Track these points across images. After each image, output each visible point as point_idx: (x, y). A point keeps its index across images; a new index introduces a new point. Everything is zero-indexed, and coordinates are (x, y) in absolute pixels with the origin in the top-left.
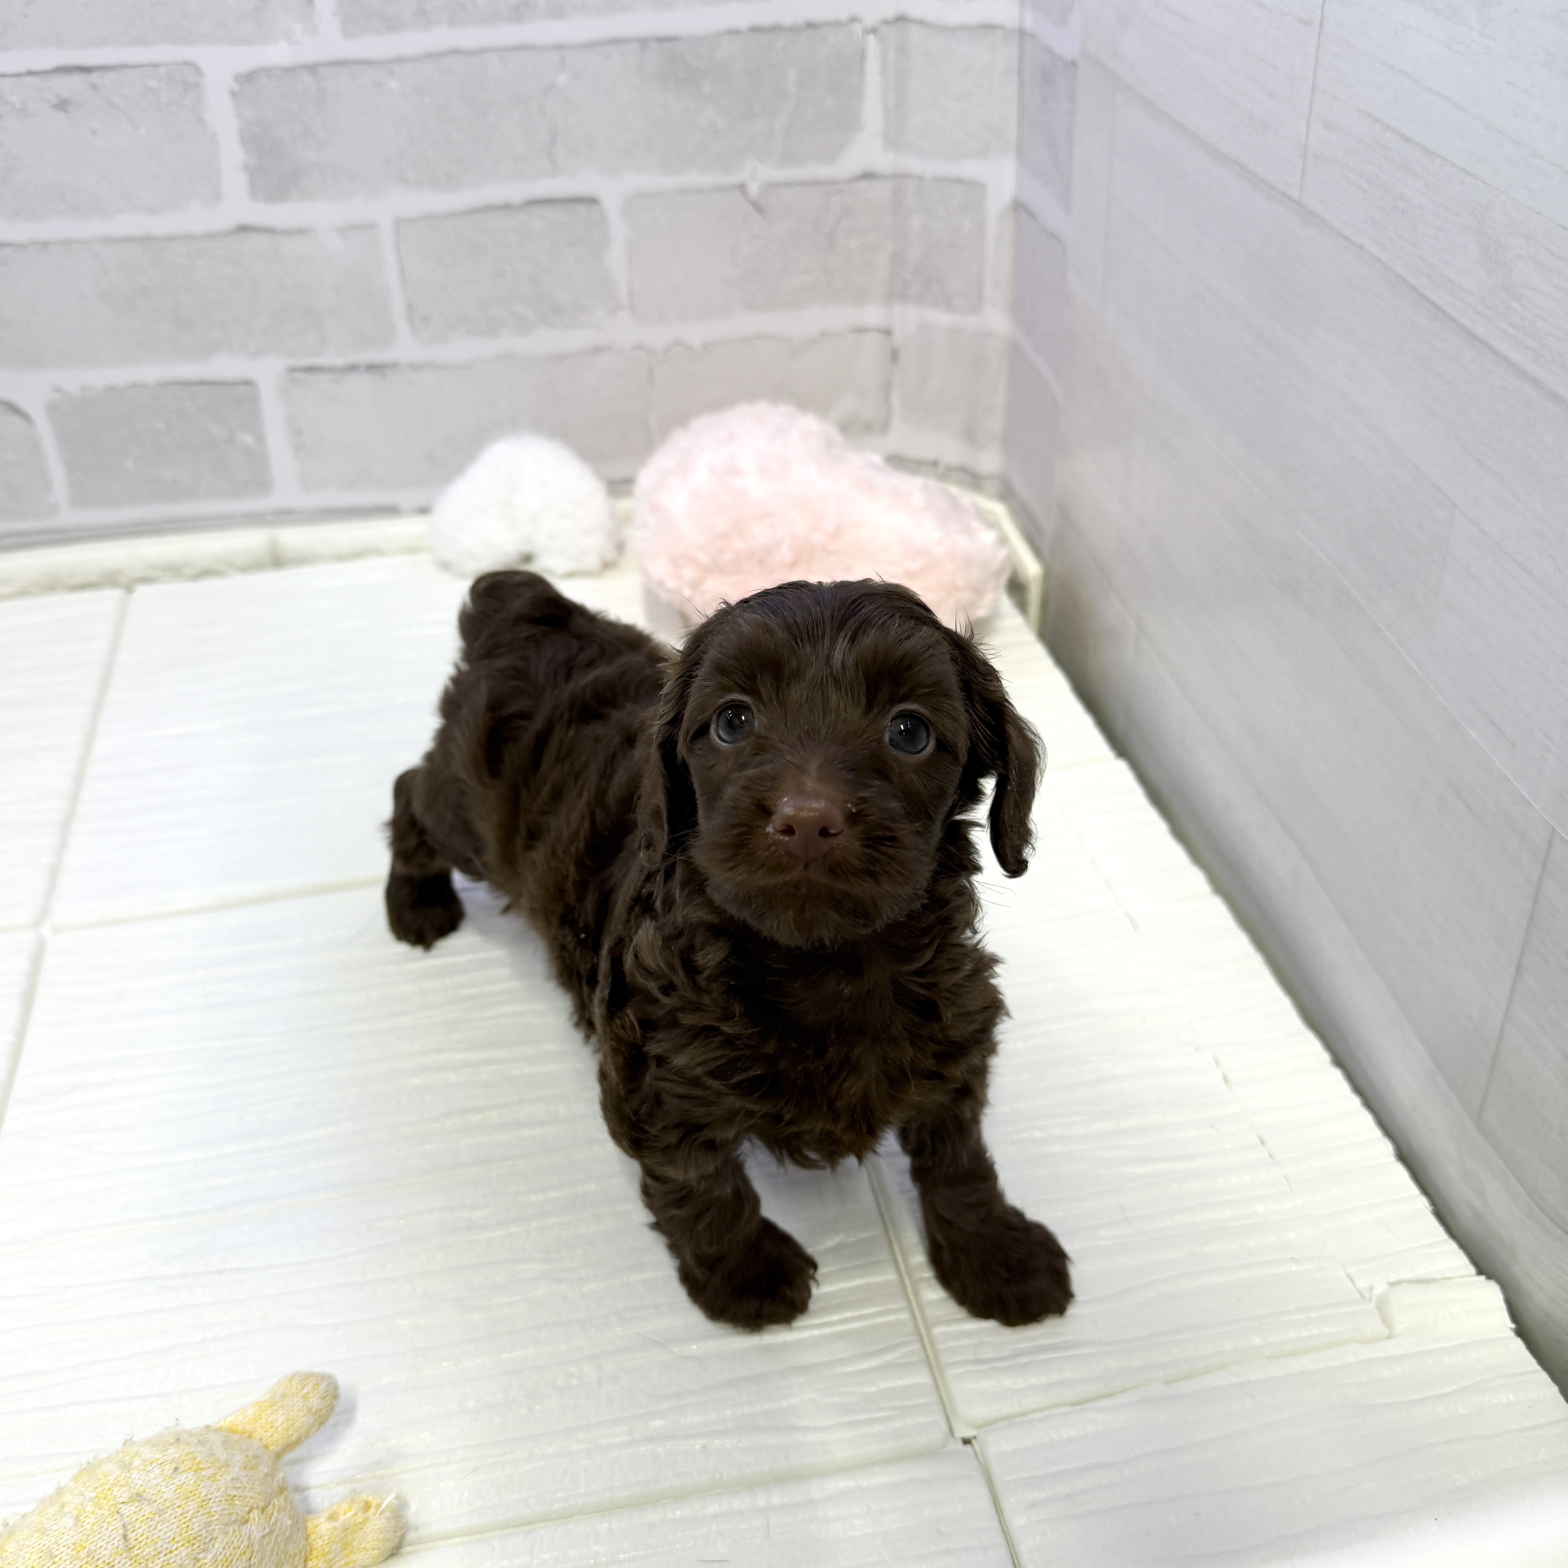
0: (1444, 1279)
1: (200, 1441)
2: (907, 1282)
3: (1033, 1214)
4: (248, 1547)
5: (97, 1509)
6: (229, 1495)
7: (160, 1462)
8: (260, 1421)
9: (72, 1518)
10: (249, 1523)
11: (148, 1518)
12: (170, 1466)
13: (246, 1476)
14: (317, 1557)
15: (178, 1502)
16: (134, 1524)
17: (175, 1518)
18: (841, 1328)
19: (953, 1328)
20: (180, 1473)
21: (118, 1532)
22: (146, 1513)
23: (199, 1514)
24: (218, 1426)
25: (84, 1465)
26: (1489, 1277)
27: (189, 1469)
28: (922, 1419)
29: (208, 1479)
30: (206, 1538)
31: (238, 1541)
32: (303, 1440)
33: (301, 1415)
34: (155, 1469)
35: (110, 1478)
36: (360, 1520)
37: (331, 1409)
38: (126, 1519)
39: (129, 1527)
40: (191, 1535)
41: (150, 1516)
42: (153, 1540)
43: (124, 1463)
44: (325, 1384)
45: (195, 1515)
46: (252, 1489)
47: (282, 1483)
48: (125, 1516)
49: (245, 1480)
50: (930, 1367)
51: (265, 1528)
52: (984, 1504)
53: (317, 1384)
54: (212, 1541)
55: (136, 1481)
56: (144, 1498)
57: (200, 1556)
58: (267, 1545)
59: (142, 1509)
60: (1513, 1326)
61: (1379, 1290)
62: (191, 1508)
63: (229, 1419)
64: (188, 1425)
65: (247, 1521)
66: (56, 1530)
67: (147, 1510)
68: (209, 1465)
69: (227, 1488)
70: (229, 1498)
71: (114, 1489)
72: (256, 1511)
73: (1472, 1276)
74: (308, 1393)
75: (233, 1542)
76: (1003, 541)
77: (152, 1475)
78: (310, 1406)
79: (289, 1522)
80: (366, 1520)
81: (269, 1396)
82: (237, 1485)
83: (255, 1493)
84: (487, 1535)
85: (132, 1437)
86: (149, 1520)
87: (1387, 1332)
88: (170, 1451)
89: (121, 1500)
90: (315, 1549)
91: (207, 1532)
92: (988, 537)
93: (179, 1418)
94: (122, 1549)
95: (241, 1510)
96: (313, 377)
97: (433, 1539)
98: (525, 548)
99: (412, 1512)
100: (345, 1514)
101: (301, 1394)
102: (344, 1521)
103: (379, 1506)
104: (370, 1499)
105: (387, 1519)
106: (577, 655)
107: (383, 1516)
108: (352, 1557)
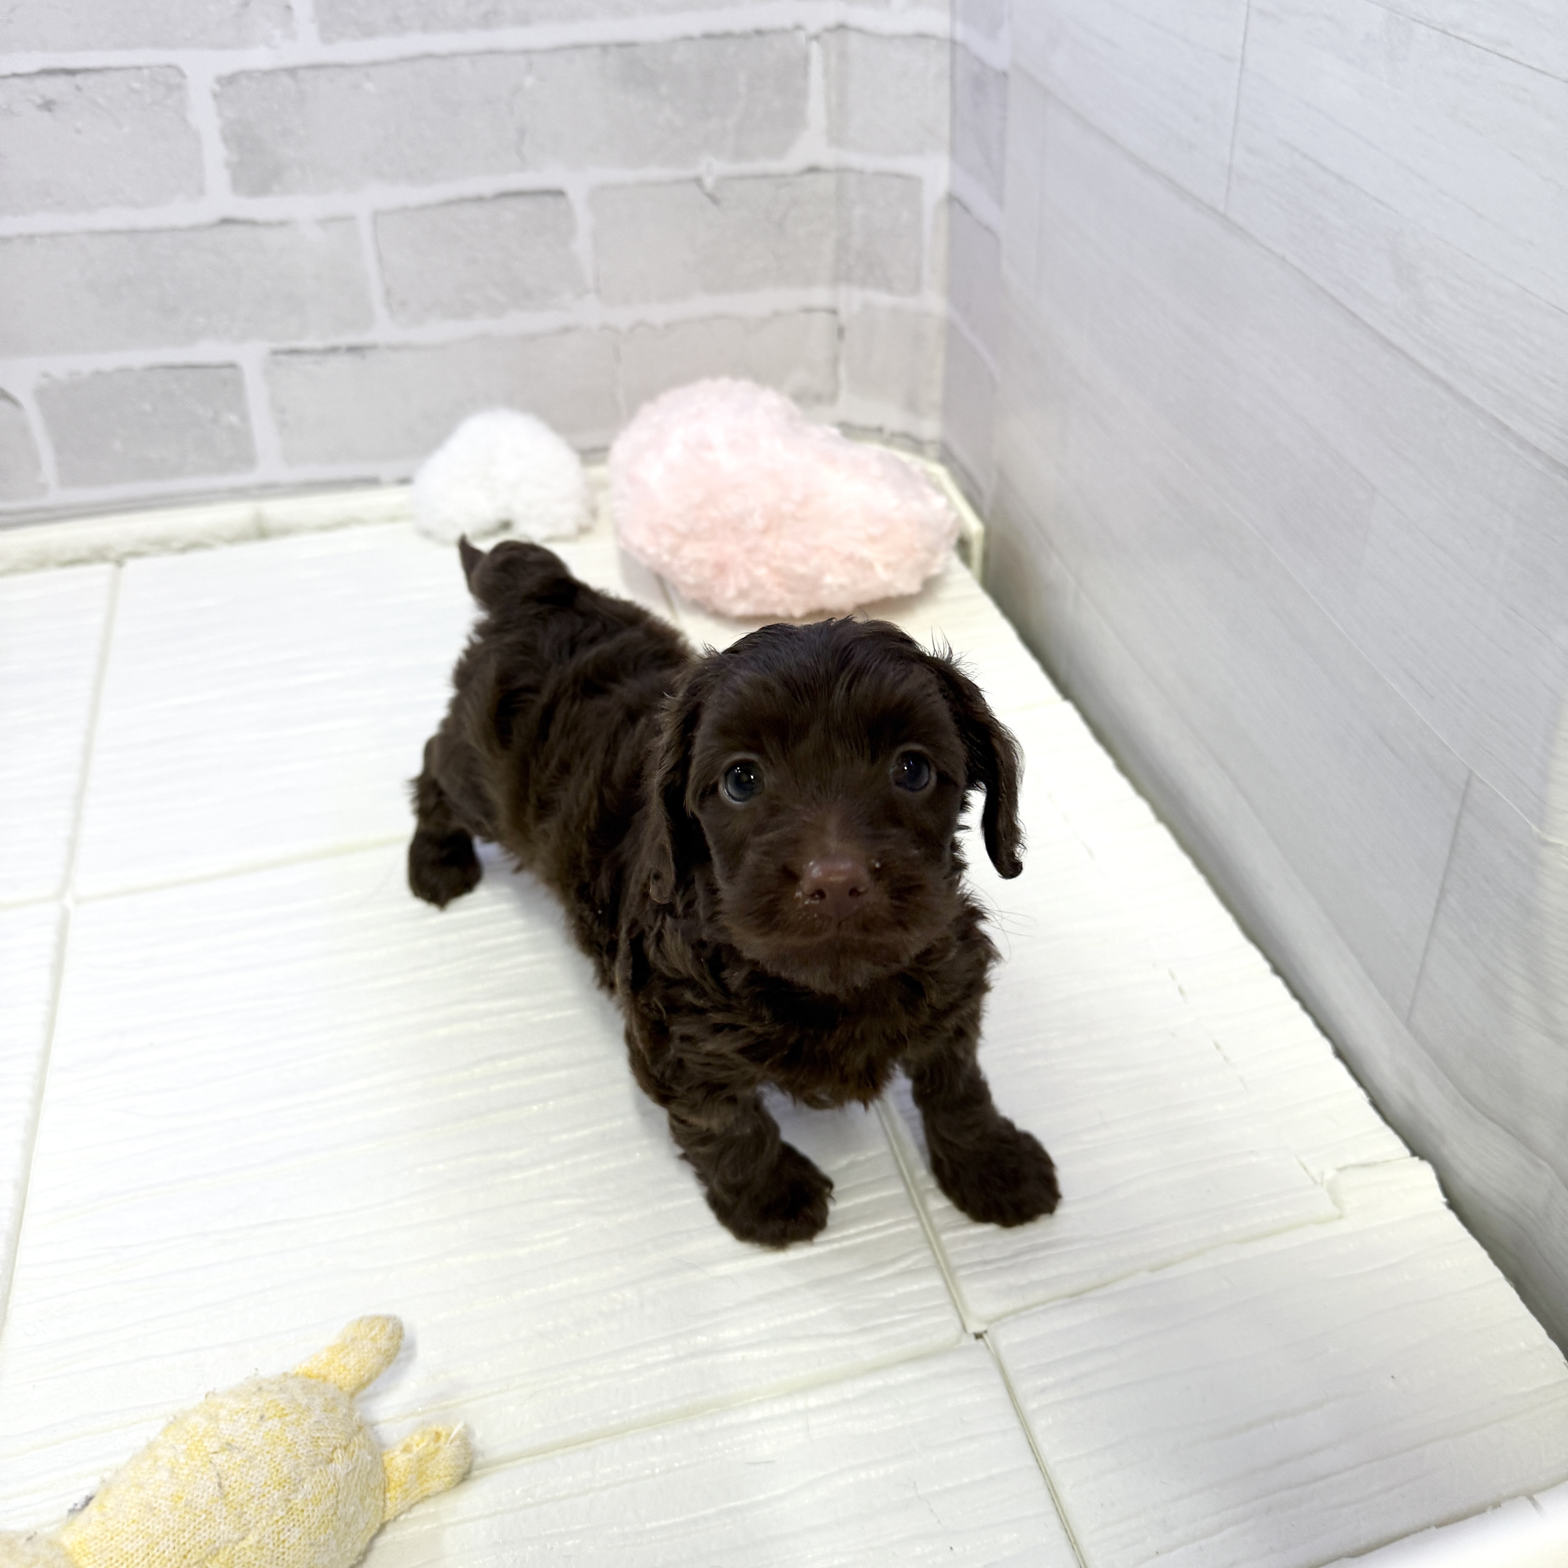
0: (1383, 1162)
1: (281, 1388)
2: (915, 1195)
4: (334, 1485)
5: (190, 1460)
6: (313, 1438)
7: (245, 1411)
8: (333, 1365)
9: (166, 1471)
10: (334, 1462)
11: (239, 1465)
12: (256, 1414)
13: (327, 1418)
14: (394, 1488)
15: (267, 1448)
16: (228, 1471)
17: (265, 1463)
18: (859, 1240)
19: (957, 1234)
20: (265, 1421)
21: (212, 1481)
22: (237, 1461)
23: (288, 1457)
24: (295, 1372)
26: (1422, 1157)
27: (275, 1415)
28: (937, 1319)
29: (293, 1423)
30: (295, 1479)
31: (325, 1480)
32: (373, 1379)
33: (371, 1355)
34: (242, 1418)
35: (198, 1430)
36: (433, 1450)
37: (397, 1348)
38: (220, 1468)
39: (223, 1475)
40: (282, 1477)
41: (242, 1463)
42: (245, 1486)
43: (211, 1415)
44: (391, 1325)
45: (284, 1459)
46: (333, 1429)
47: (360, 1421)
48: (217, 1465)
49: (327, 1422)
50: (942, 1273)
51: (348, 1465)
53: (384, 1326)
54: (302, 1482)
55: (224, 1431)
56: (234, 1446)
57: (291, 1497)
58: (351, 1481)
59: (233, 1457)
60: (1445, 1200)
61: (1329, 1175)
62: (279, 1452)
63: (304, 1365)
65: (331, 1460)
66: (152, 1484)
67: (238, 1458)
68: (292, 1410)
69: (311, 1431)
70: (314, 1440)
71: (204, 1440)
72: (339, 1451)
73: (1404, 1158)
74: (376, 1335)
75: (320, 1482)
77: (240, 1424)
78: (379, 1347)
79: (369, 1458)
80: (438, 1449)
81: (339, 1341)
82: (320, 1428)
83: (336, 1433)
86: (241, 1467)
87: (1338, 1212)
88: (254, 1400)
89: (212, 1450)
90: (393, 1480)
91: (296, 1473)
93: (258, 1368)
94: (217, 1497)
95: (325, 1451)
96: (295, 359)
97: (499, 1462)
98: (504, 516)
99: (479, 1438)
100: (418, 1445)
101: (369, 1337)
102: (418, 1452)
103: (449, 1435)
104: (440, 1429)
105: (457, 1447)
106: (581, 631)
107: (453, 1444)
108: (427, 1485)
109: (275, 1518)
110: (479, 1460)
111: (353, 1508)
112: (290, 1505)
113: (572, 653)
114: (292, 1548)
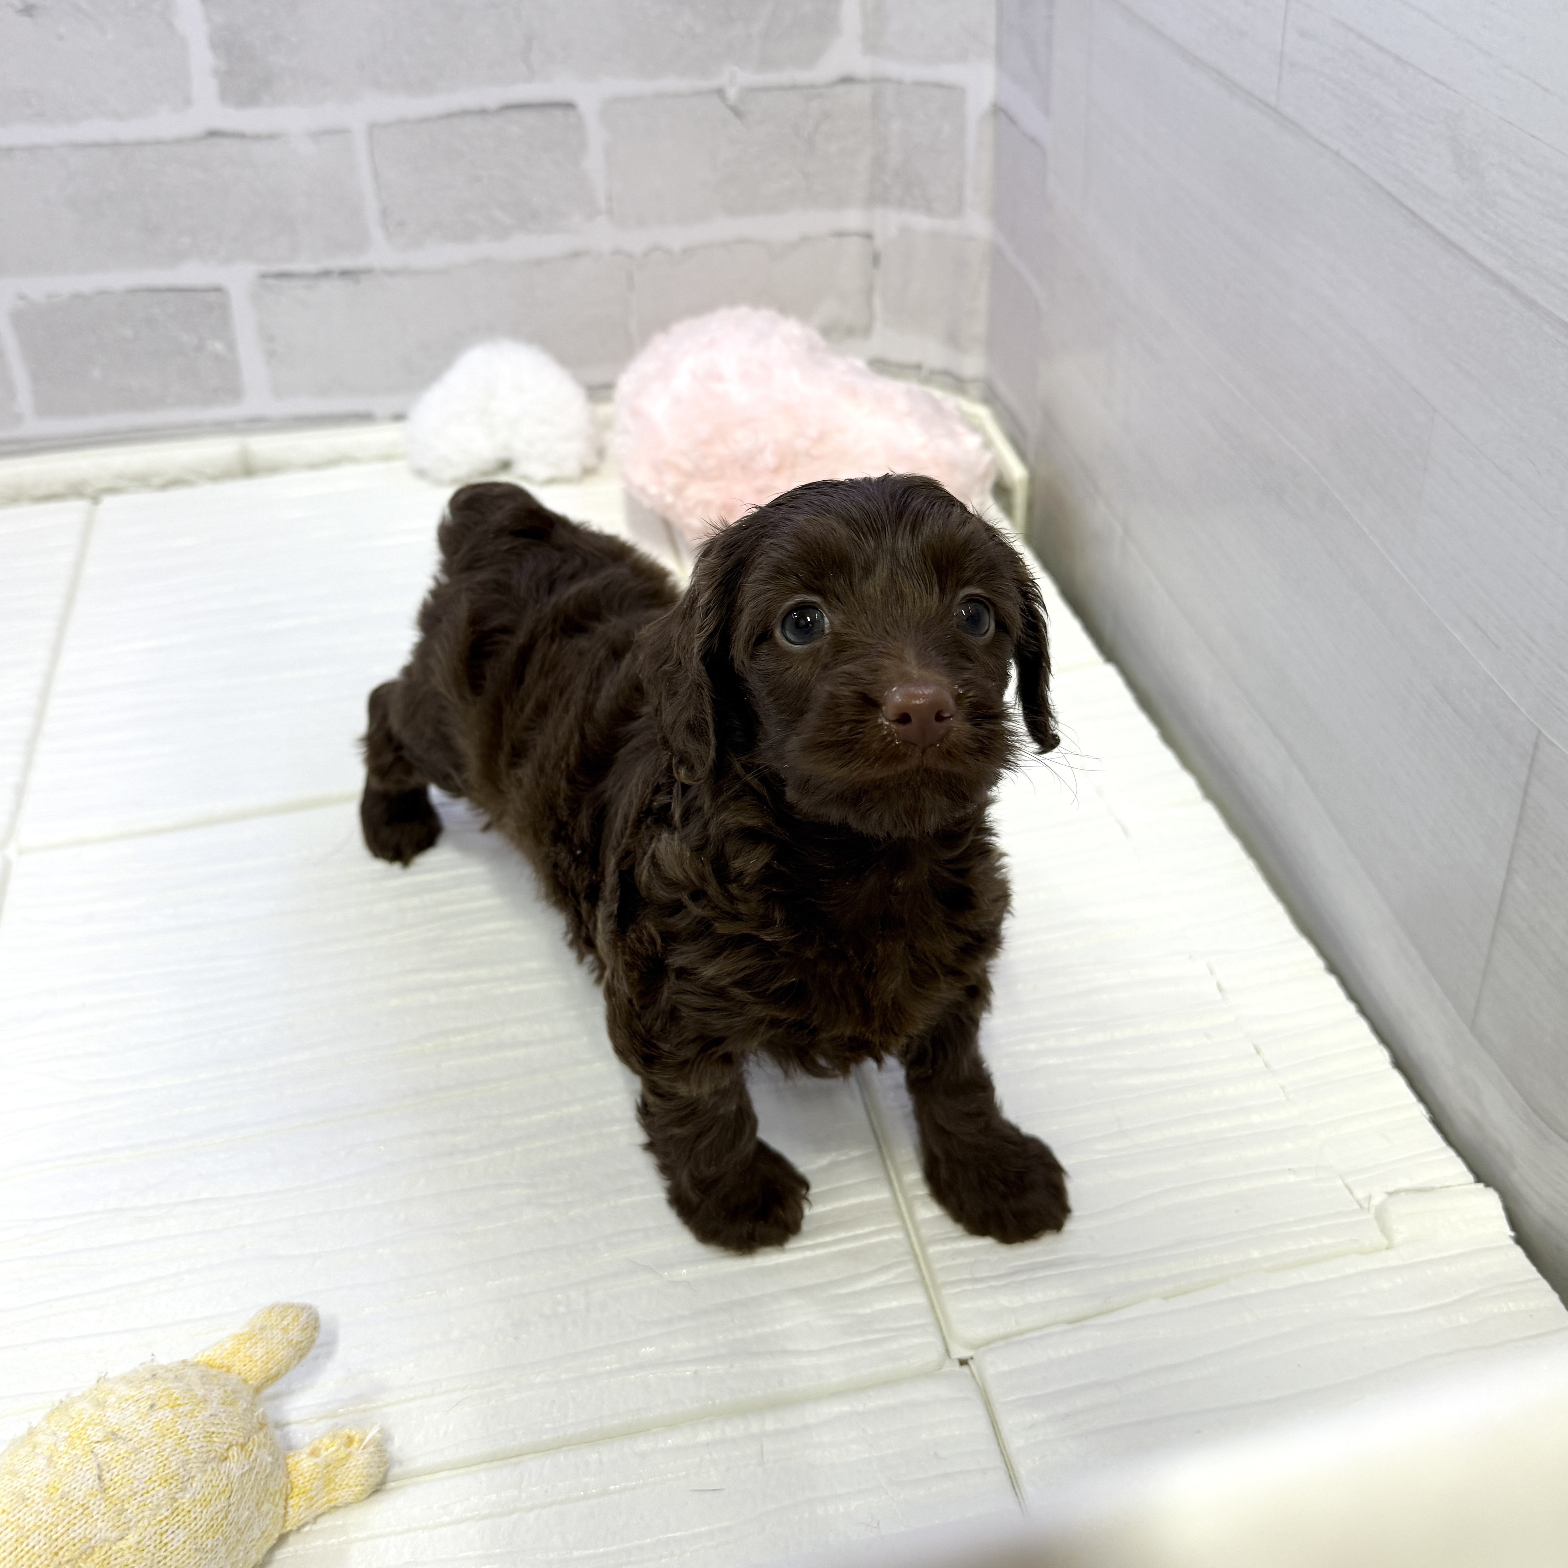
0: (1441, 1188)
1: (176, 1376)
2: (901, 1200)
3: (1029, 1127)
4: (227, 1485)
5: (70, 1449)
6: (208, 1432)
7: (135, 1398)
8: (238, 1355)
9: (44, 1459)
10: (228, 1460)
11: (123, 1458)
12: (146, 1403)
13: (224, 1412)
14: (298, 1495)
15: (155, 1440)
16: (110, 1463)
17: (152, 1457)
18: (835, 1249)
19: (948, 1247)
20: (156, 1410)
21: (92, 1473)
22: (122, 1452)
23: (177, 1452)
24: (196, 1360)
25: (57, 1404)
26: (1488, 1185)
27: (167, 1405)
28: (916, 1341)
29: (186, 1415)
30: (184, 1477)
31: (217, 1480)
32: (282, 1375)
33: (281, 1347)
34: (131, 1406)
35: (83, 1417)
36: (343, 1456)
37: (312, 1341)
38: (101, 1459)
39: (104, 1467)
40: (168, 1473)
41: (126, 1455)
42: (128, 1480)
43: (98, 1401)
44: (305, 1315)
45: (173, 1453)
46: (231, 1425)
47: (263, 1418)
48: (99, 1456)
49: (224, 1415)
50: (926, 1289)
51: (244, 1465)
52: (982, 1426)
53: (297, 1315)
54: (190, 1481)
55: (111, 1420)
56: (119, 1436)
57: (177, 1496)
58: (247, 1483)
59: (117, 1448)
60: (1512, 1234)
61: (1377, 1200)
62: (168, 1446)
63: (206, 1354)
64: (163, 1360)
65: (226, 1459)
66: (28, 1472)
67: (122, 1449)
68: (186, 1401)
69: (205, 1424)
70: (208, 1435)
71: (88, 1427)
72: (235, 1448)
73: (1470, 1184)
74: (288, 1324)
75: (211, 1481)
76: (987, 444)
77: (128, 1413)
78: (290, 1338)
79: (270, 1459)
80: (349, 1455)
81: (247, 1329)
82: (215, 1422)
83: (234, 1429)
84: (473, 1468)
85: (107, 1373)
86: (125, 1459)
87: (1385, 1242)
88: (146, 1387)
89: (95, 1439)
90: (296, 1487)
91: (185, 1470)
92: (973, 441)
93: (155, 1354)
94: (97, 1490)
95: (219, 1447)
96: (284, 283)
97: (418, 1474)
98: (503, 455)
99: (396, 1446)
100: (327, 1449)
101: (280, 1327)
102: (326, 1456)
103: (362, 1440)
104: (353, 1433)
105: (371, 1453)
106: (559, 568)
107: (365, 1451)
108: (335, 1494)
109: (159, 1518)
110: (396, 1470)
111: (247, 1513)
112: (176, 1505)
113: (550, 590)
114: (176, 1553)
